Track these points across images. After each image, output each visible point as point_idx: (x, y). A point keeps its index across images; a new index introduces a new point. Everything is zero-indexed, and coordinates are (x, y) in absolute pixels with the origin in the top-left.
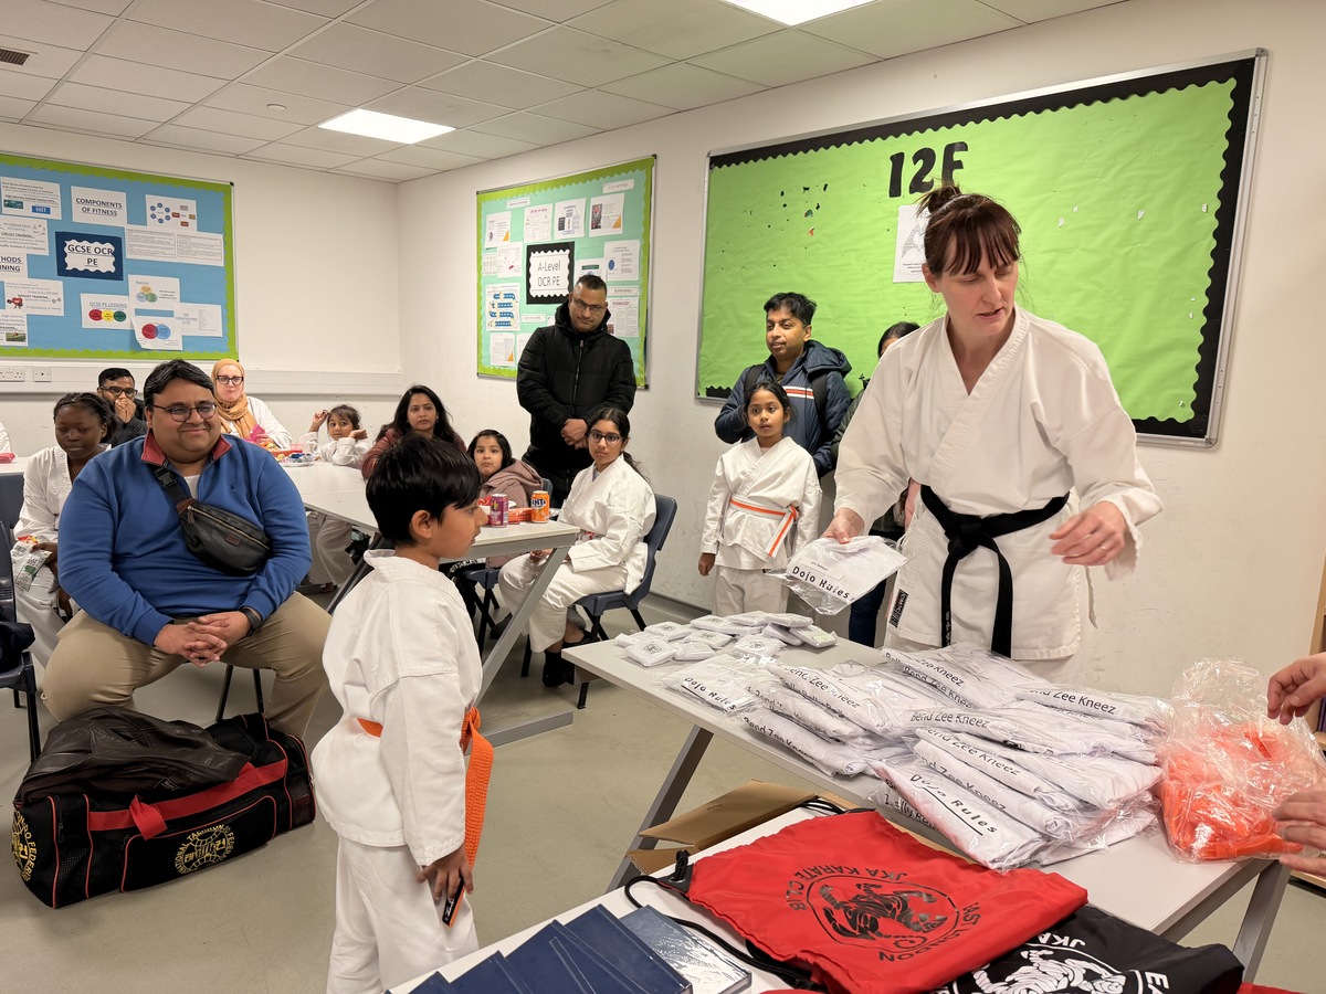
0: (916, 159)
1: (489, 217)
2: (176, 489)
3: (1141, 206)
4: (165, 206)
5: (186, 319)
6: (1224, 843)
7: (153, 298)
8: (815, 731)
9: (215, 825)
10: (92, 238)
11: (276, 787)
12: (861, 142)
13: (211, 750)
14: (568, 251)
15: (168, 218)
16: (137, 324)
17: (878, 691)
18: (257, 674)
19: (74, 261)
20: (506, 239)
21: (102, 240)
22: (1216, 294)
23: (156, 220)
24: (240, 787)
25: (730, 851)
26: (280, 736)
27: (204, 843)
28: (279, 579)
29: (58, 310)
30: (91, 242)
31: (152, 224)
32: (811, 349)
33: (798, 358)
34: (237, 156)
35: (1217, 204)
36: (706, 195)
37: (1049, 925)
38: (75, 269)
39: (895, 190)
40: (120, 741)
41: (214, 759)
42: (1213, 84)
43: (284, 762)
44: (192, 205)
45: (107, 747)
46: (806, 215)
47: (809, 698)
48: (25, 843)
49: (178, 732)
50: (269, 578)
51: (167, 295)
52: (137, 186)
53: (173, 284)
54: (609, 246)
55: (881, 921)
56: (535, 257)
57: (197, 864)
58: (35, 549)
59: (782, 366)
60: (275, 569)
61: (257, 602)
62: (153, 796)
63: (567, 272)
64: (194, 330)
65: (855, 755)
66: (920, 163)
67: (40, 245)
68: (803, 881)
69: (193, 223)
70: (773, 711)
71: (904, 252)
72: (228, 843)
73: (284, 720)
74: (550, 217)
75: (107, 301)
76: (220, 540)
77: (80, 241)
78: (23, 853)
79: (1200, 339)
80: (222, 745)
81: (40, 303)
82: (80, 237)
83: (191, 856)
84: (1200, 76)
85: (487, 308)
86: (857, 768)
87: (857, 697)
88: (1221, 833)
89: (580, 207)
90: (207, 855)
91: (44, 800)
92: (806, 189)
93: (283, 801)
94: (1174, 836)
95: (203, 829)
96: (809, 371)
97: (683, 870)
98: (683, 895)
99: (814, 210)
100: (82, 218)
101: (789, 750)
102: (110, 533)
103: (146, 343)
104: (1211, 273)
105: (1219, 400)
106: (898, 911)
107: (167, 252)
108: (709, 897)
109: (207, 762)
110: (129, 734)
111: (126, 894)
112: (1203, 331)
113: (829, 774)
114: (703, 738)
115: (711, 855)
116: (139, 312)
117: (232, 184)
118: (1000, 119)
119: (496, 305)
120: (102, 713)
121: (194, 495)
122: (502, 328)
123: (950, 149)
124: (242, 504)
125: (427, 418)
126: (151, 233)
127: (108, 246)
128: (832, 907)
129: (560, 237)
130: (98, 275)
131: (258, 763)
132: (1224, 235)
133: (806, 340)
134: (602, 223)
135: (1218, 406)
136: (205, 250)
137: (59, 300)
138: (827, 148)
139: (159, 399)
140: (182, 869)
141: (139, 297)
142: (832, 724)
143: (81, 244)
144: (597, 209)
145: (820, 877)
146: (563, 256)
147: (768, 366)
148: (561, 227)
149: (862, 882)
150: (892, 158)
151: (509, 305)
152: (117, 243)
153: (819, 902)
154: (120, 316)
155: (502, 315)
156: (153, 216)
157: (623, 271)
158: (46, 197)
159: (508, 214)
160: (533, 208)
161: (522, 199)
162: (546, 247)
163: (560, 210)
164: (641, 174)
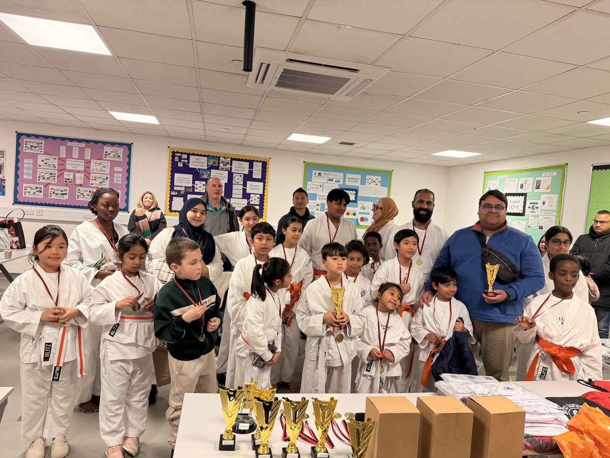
1: (489, 182)
4: (371, 179)
15: (372, 182)
16: (359, 216)
21: (353, 190)
31: (367, 185)
34: (396, 161)
36: (590, 180)
44: (379, 178)
51: (369, 208)
52: (364, 173)
54: (543, 196)
63: (523, 204)
69: (379, 184)
74: (517, 183)
75: (352, 209)
89: (531, 181)
100: (348, 183)
103: (361, 223)
107: (371, 194)
116: (360, 213)
117: (393, 170)
126: (367, 188)
129: (520, 191)
134: (541, 187)
136: (382, 192)
141: (361, 208)
144: (539, 182)
146: (522, 198)
148: (522, 187)
152: (356, 191)
154: (354, 214)
156: (368, 182)
157: (549, 206)
158: (340, 177)
159: (498, 181)
160: (509, 180)
161: (505, 176)
162: (514, 195)
163: (522, 181)
164: (560, 170)
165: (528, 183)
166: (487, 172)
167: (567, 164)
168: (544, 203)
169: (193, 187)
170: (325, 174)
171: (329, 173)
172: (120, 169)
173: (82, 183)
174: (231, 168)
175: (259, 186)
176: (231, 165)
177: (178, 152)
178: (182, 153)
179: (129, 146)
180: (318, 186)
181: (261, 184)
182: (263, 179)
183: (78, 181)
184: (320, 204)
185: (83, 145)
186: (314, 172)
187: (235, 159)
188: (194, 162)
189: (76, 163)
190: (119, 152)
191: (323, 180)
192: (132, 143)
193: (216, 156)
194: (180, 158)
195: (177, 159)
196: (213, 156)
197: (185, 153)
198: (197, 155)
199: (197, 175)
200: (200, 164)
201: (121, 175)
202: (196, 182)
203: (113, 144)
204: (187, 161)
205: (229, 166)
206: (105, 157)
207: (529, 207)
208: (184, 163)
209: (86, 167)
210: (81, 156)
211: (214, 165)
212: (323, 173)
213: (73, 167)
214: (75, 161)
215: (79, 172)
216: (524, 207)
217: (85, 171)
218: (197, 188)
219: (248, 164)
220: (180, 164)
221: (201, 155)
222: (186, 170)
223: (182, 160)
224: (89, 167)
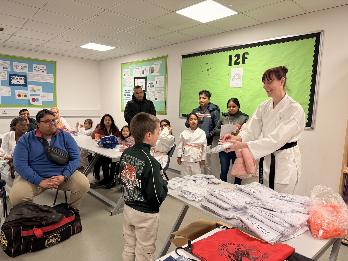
0: (235, 56)
1: (124, 70)
2: (45, 143)
3: (293, 69)
4: (38, 67)
5: (43, 97)
6: (326, 234)
7: (35, 91)
8: (220, 207)
9: (56, 234)
10: (18, 76)
11: (72, 222)
12: (221, 52)
13: (55, 213)
14: (145, 79)
15: (39, 70)
16: (30, 98)
17: (235, 196)
18: (65, 192)
19: (14, 81)
20: (129, 76)
21: (21, 76)
22: (313, 91)
23: (36, 71)
24: (62, 223)
25: (201, 240)
26: (72, 209)
27: (53, 238)
28: (72, 167)
29: (9, 94)
30: (18, 77)
31: (35, 72)
32: (210, 105)
33: (207, 107)
34: (58, 54)
35: (312, 68)
36: (181, 65)
37: (286, 258)
38: (14, 84)
39: (230, 64)
40: (30, 211)
41: (55, 216)
42: (310, 38)
43: (74, 216)
44: (45, 67)
45: (27, 213)
46: (207, 70)
47: (218, 198)
48: (4, 240)
49: (46, 208)
50: (70, 166)
51: (38, 90)
52: (31, 62)
53: (40, 87)
54: (156, 78)
55: (243, 258)
56: (136, 80)
57: (51, 244)
58: (5, 159)
59: (203, 108)
60: (71, 164)
61: (66, 173)
62: (39, 226)
63: (145, 84)
64: (45, 99)
65: (231, 213)
66: (236, 57)
67: (5, 77)
68: (221, 248)
69: (46, 72)
70: (208, 202)
71: (233, 80)
72: (59, 238)
73: (73, 204)
74: (140, 70)
75: (22, 92)
76: (57, 156)
77: (15, 76)
78: (4, 243)
79: (309, 102)
80: (57, 212)
81: (4, 93)
82: (15, 75)
83: (49, 242)
84: (307, 36)
85: (124, 94)
86: (231, 217)
87: (231, 198)
88: (325, 232)
89: (148, 68)
90: (54, 242)
91: (10, 228)
92: (207, 64)
93: (73, 226)
94: (314, 233)
95: (52, 235)
96: (210, 110)
97: (190, 246)
98: (191, 252)
99: (209, 69)
100: (16, 70)
101: (213, 212)
102: (27, 155)
103: (33, 103)
104: (311, 86)
105: (314, 118)
106: (247, 255)
107: (38, 79)
108: (198, 253)
109: (54, 217)
110: (32, 210)
111: (32, 253)
112: (310, 100)
113: (224, 218)
114: (186, 208)
115: (197, 241)
116: (31, 95)
117: (56, 61)
118: (257, 47)
119: (126, 93)
120: (26, 204)
121: (50, 145)
122: (127, 99)
123: (244, 54)
124: (62, 147)
125: (109, 123)
126: (34, 74)
127: (23, 78)
128: (230, 255)
129: (143, 75)
130: (20, 85)
131: (67, 217)
132: (314, 76)
133: (209, 102)
134: (154, 72)
135: (314, 119)
136: (49, 78)
137: (10, 92)
138: (212, 53)
139: (42, 119)
140: (47, 246)
141: (31, 91)
142: (225, 205)
143: (16, 77)
144: (153, 68)
145: (225, 246)
146: (144, 80)
147: (199, 108)
148: (143, 73)
149: (236, 247)
150: (229, 56)
151: (129, 93)
152: (25, 77)
153: (226, 253)
154: (26, 96)
155: (128, 95)
156: (35, 70)
157: (160, 84)
158: (7, 65)
159: (129, 69)
160: (136, 68)
161: (133, 66)
162: (139, 78)
163: (143, 69)
164: (164, 60)
166: (122, 64)
167: (168, 55)
168: (157, 83)
207: (149, 86)
216: (146, 86)
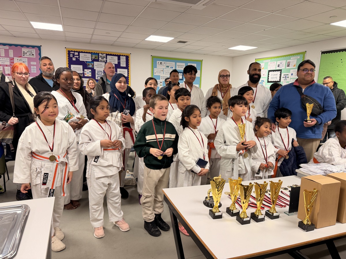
14: (280, 71)
36: (320, 60)
52: (187, 61)
54: (291, 70)
56: (270, 73)
74: (275, 64)
89: (284, 62)
117: (203, 60)
129: (278, 68)
134: (290, 65)
144: (289, 62)
146: (279, 73)
148: (279, 66)
158: (173, 65)
160: (271, 62)
161: (268, 60)
162: (274, 71)
163: (278, 63)
164: (302, 55)
165: (282, 63)
166: (257, 59)
167: (306, 51)
168: (292, 74)
169: (84, 73)
170: (164, 63)
171: (167, 62)
172: (35, 63)
173: (10, 73)
174: (106, 60)
175: (125, 72)
176: (106, 58)
177: (72, 51)
178: (74, 52)
179: (39, 48)
180: (160, 71)
181: (126, 70)
182: (127, 67)
183: (7, 72)
184: (162, 82)
185: (7, 47)
186: (158, 62)
187: (109, 55)
188: (82, 57)
189: (4, 60)
190: (32, 52)
191: (163, 67)
192: (41, 46)
193: (97, 53)
194: (74, 55)
195: (71, 56)
196: (94, 53)
197: (77, 52)
198: (84, 52)
199: (85, 65)
200: (86, 58)
201: (35, 67)
202: (85, 70)
203: (28, 46)
204: (78, 57)
205: (105, 59)
206: (24, 55)
207: (283, 77)
208: (76, 58)
209: (11, 62)
210: (7, 55)
211: (96, 59)
212: (163, 62)
213: (2, 63)
214: (2, 59)
215: (7, 66)
216: (280, 77)
217: (10, 65)
218: (86, 74)
219: (117, 57)
220: (74, 58)
221: (87, 53)
222: (78, 62)
223: (75, 56)
224: (13, 63)
